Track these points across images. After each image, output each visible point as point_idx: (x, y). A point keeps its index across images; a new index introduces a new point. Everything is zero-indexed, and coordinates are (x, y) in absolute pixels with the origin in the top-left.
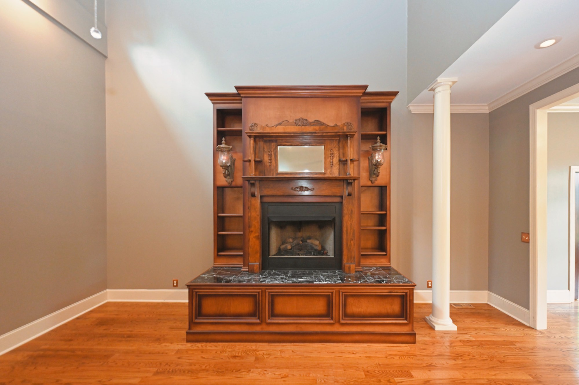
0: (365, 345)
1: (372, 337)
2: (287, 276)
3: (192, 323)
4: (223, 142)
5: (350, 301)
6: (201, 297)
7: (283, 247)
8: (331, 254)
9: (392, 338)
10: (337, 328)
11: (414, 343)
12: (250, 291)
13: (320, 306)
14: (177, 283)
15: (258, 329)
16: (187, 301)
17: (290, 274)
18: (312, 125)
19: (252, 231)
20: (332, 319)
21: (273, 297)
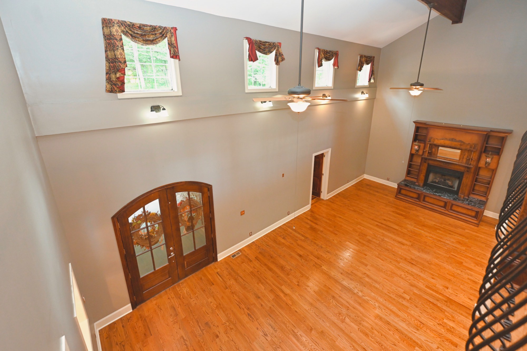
0: (456, 220)
1: (460, 219)
2: (432, 191)
3: (397, 194)
4: (417, 142)
5: (454, 206)
6: (401, 189)
7: (434, 180)
8: (456, 189)
9: (468, 222)
10: (446, 212)
11: (478, 227)
12: (418, 192)
13: (442, 204)
14: (389, 179)
15: (418, 203)
16: (397, 188)
17: (434, 191)
18: (457, 142)
19: (422, 173)
20: (445, 209)
21: (425, 196)
